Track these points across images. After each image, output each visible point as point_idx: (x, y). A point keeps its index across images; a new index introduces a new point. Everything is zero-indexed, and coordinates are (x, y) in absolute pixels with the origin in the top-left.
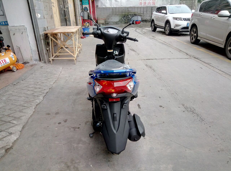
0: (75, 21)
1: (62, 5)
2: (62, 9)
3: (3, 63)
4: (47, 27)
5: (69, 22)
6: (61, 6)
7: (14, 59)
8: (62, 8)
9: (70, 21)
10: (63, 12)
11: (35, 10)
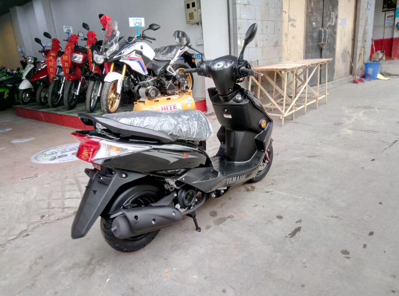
0: (350, 50)
1: (316, 22)
2: (314, 29)
3: (171, 109)
4: (258, 61)
5: (331, 52)
6: (314, 24)
7: (189, 106)
8: (317, 27)
9: (332, 50)
10: (315, 35)
11: (238, 35)
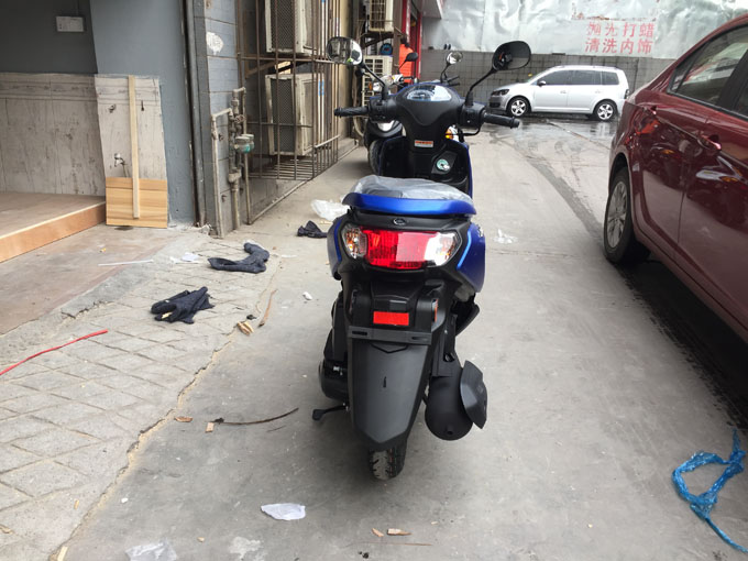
11: (206, 20)
